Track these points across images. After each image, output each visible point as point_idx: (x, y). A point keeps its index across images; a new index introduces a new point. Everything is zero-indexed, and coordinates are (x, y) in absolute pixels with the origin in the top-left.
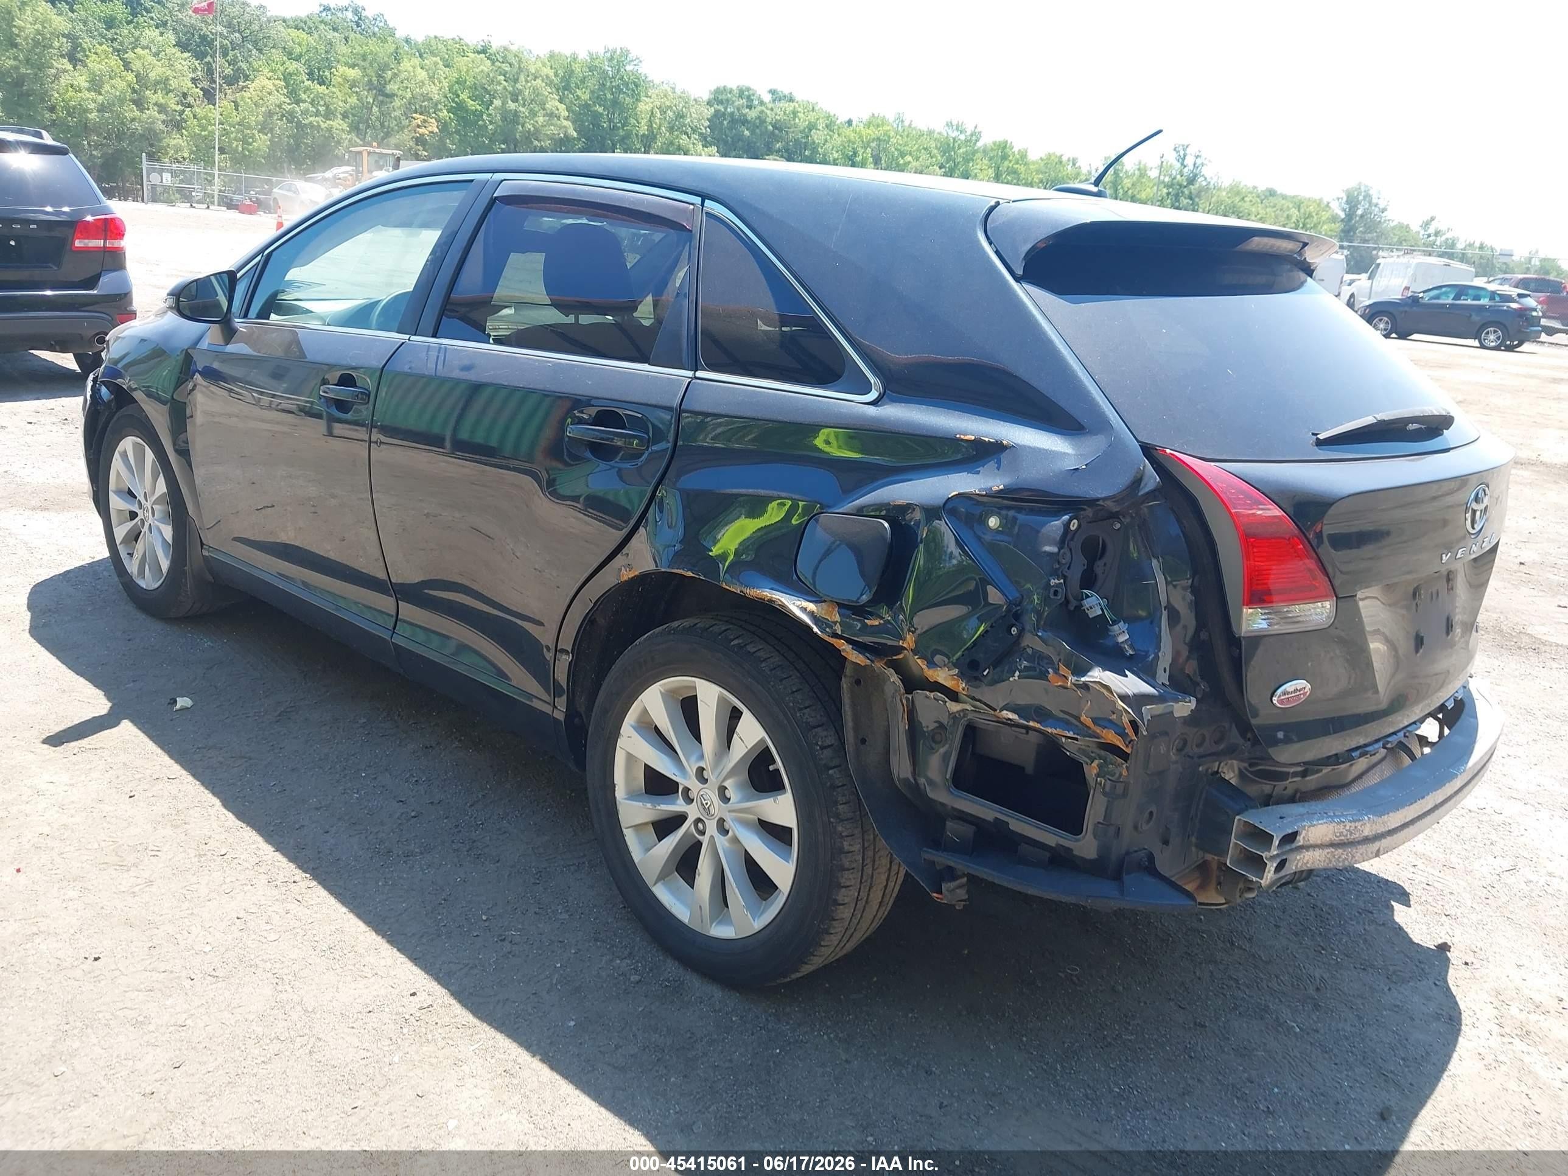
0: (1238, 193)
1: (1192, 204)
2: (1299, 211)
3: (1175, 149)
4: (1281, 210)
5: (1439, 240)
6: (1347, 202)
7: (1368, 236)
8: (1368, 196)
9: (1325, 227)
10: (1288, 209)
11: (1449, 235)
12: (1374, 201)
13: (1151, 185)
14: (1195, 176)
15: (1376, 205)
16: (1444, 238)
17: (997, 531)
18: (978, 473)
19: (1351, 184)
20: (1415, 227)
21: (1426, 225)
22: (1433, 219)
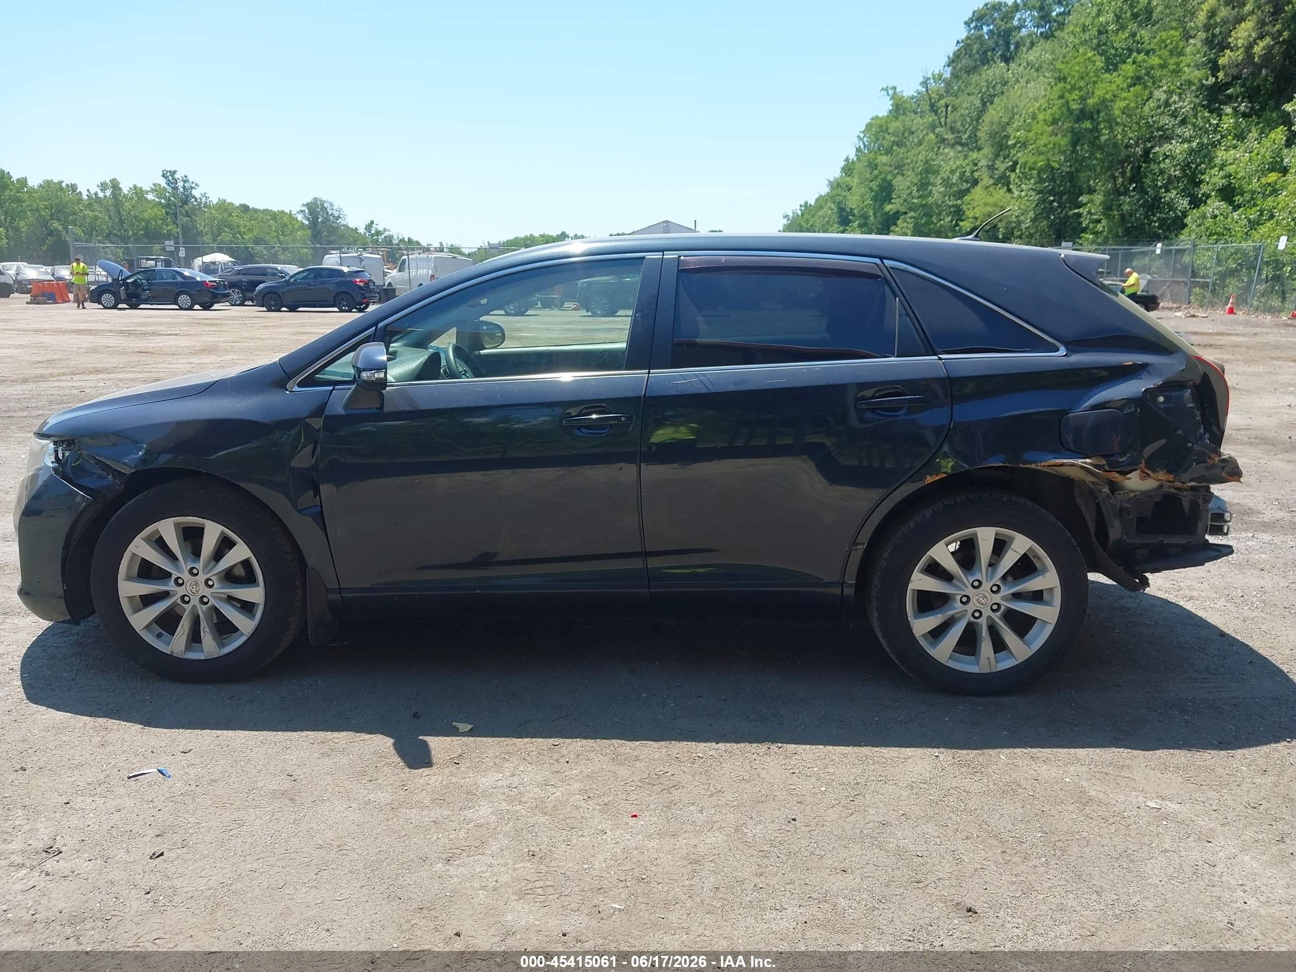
0: (226, 209)
1: (191, 221)
2: (276, 222)
3: (163, 176)
4: (262, 222)
5: (381, 238)
6: (311, 213)
7: (332, 239)
8: (324, 208)
9: (299, 233)
10: (268, 221)
11: (387, 233)
12: (330, 212)
13: (151, 206)
14: (187, 197)
15: (332, 214)
16: (383, 236)
17: (1163, 402)
18: (1141, 379)
19: (309, 200)
20: (362, 230)
21: (369, 227)
22: (372, 222)
